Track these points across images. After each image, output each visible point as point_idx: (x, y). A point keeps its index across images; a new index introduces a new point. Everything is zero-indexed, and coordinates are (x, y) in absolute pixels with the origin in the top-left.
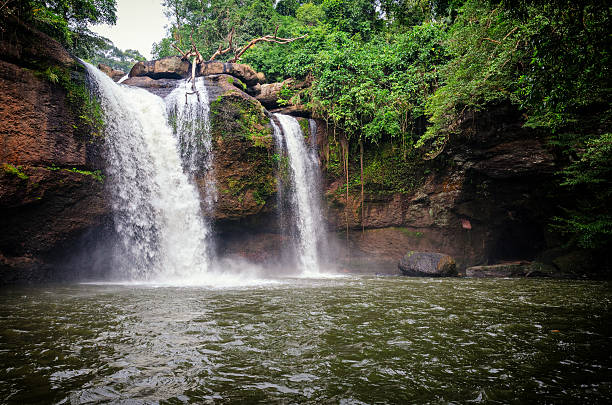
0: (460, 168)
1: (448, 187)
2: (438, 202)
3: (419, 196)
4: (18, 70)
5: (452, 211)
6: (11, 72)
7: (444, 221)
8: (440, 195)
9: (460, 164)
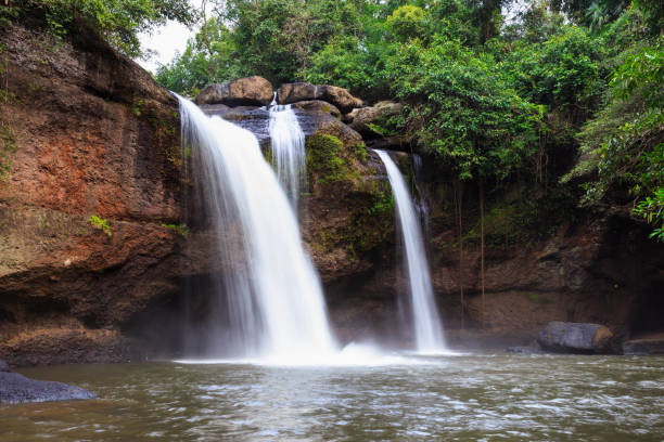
0: (602, 215)
1: (584, 239)
2: (570, 258)
3: (549, 251)
4: (106, 105)
5: (588, 270)
6: (99, 108)
7: (578, 281)
8: (574, 250)
9: (602, 210)
